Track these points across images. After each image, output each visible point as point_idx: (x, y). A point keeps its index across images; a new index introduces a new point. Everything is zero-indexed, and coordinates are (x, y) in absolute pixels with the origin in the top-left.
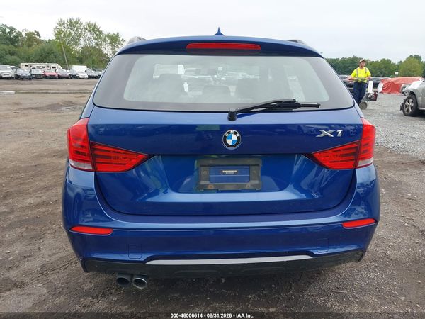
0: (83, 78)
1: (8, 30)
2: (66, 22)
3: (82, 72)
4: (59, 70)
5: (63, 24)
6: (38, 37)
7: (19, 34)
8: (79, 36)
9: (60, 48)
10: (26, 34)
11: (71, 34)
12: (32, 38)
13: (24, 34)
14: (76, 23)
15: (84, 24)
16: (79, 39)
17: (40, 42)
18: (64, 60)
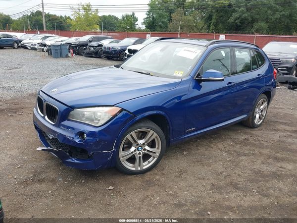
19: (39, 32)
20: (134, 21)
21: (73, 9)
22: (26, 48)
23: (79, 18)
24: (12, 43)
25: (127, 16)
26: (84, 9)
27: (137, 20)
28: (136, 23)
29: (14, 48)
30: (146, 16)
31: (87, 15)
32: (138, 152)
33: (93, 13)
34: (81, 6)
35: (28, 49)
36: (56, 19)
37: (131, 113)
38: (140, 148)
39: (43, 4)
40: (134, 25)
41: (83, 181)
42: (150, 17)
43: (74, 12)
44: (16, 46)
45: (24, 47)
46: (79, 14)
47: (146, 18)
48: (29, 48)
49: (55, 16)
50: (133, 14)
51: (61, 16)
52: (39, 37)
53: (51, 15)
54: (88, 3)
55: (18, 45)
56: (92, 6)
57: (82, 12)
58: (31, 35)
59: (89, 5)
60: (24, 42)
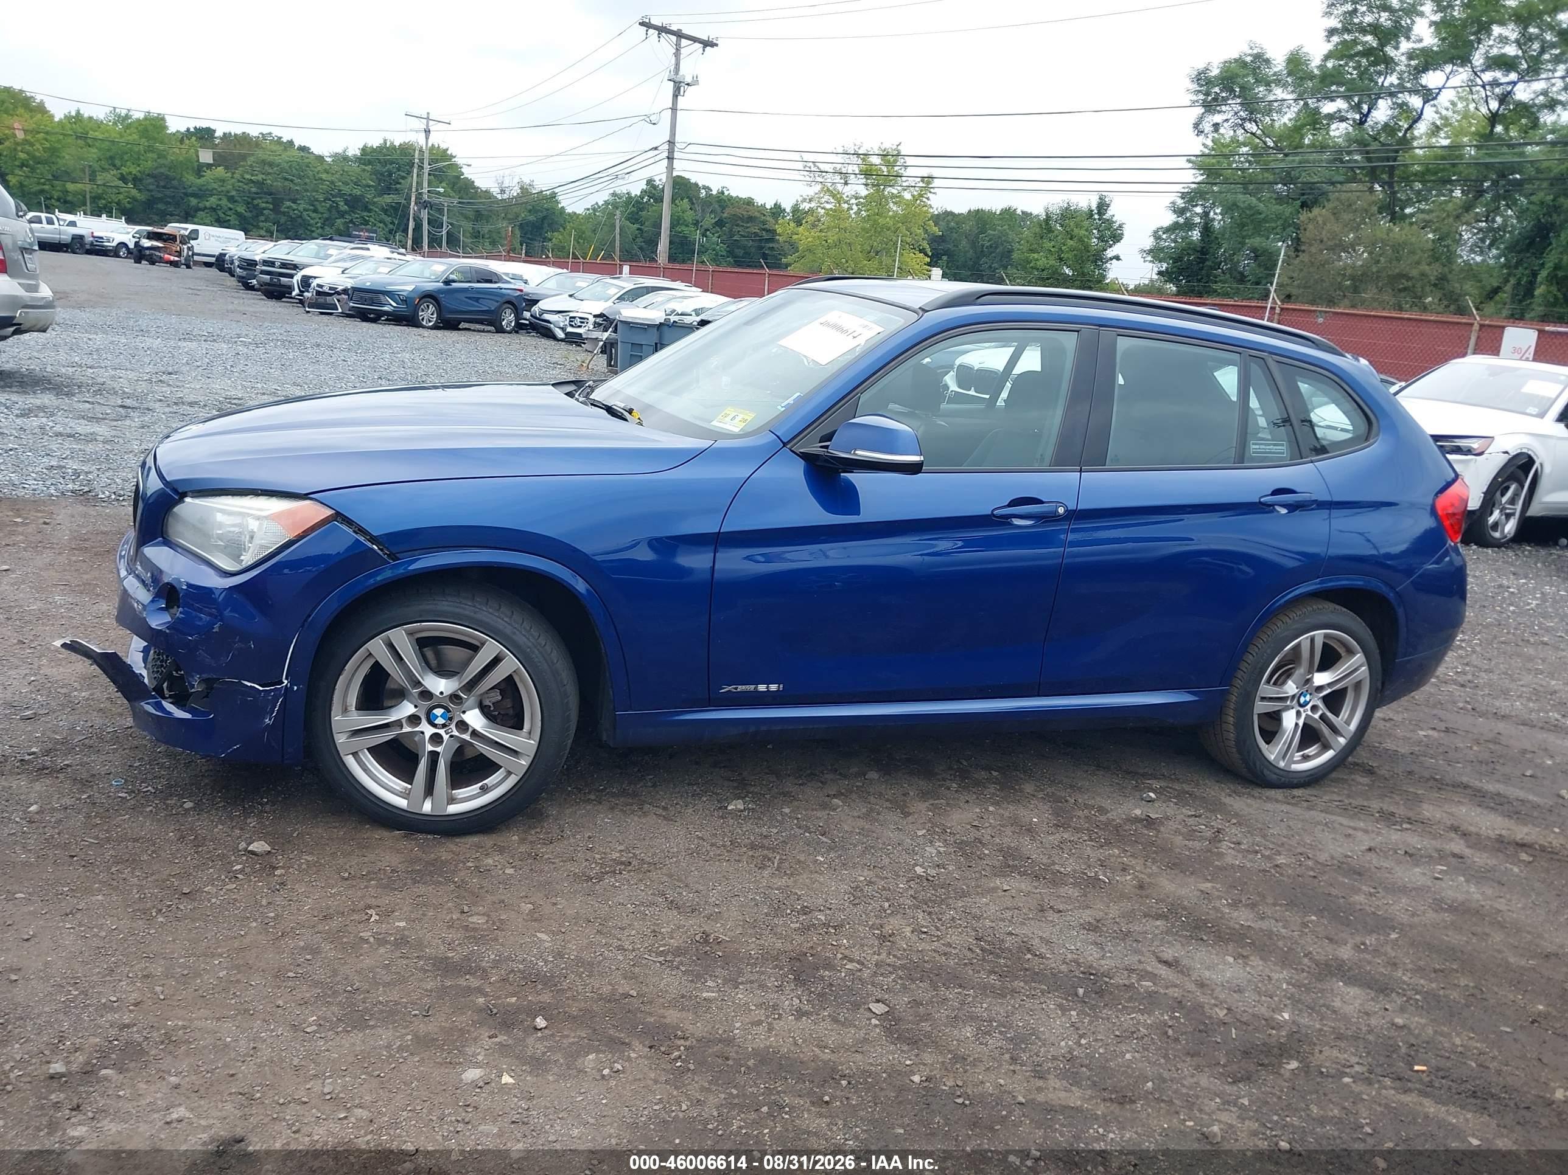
19: (626, 269)
20: (1101, 239)
21: (813, 170)
22: (547, 333)
23: (836, 214)
24: (493, 306)
25: (1068, 214)
26: (868, 171)
27: (1117, 237)
28: (1110, 253)
29: (500, 330)
30: (1170, 218)
31: (876, 202)
32: (429, 731)
33: (907, 196)
34: (854, 159)
35: (554, 337)
36: (751, 219)
37: (373, 539)
38: (438, 712)
39: (671, 143)
40: (1098, 259)
41: (189, 805)
42: (1189, 225)
43: (818, 187)
44: (508, 319)
45: (541, 329)
46: (836, 196)
47: (1167, 230)
48: (560, 335)
49: (749, 202)
50: (1103, 206)
51: (777, 206)
52: (613, 291)
53: (730, 198)
54: (889, 145)
55: (518, 317)
56: (910, 161)
57: (858, 188)
58: (583, 280)
59: (890, 157)
60: (543, 305)
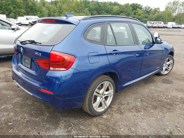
0: (170, 28)
1: (148, 8)
2: (172, 2)
3: (170, 25)
4: (162, 24)
5: (170, 3)
6: (158, 10)
7: (152, 9)
8: (176, 8)
9: (165, 14)
10: (154, 9)
11: (173, 8)
12: (156, 10)
13: (153, 9)
14: (177, 2)
15: (180, 2)
16: (176, 10)
17: (159, 12)
18: (166, 20)
